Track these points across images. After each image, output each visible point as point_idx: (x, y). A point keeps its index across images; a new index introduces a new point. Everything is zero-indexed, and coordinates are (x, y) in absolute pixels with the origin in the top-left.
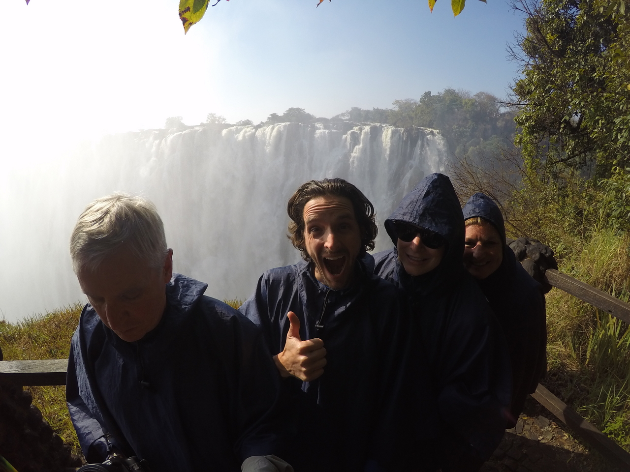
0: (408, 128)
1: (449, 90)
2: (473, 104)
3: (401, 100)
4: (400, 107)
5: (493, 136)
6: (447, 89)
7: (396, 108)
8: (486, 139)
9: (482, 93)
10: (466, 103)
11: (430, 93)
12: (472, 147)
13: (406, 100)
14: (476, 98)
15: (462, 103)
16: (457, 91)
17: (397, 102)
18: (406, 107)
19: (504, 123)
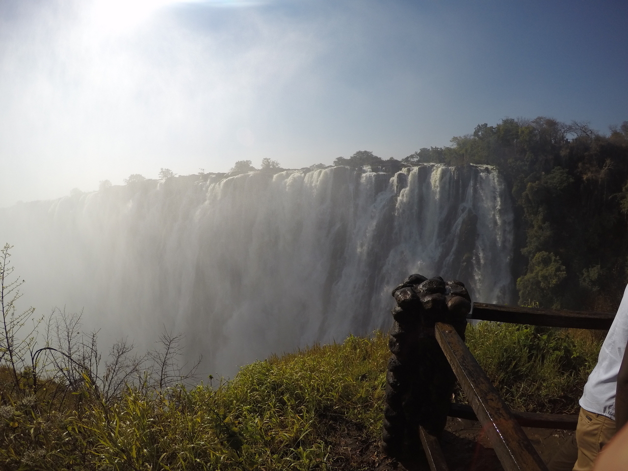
0: (459, 167)
1: (507, 120)
2: (531, 132)
3: (460, 137)
4: (458, 144)
5: (556, 168)
6: (505, 119)
7: (454, 146)
8: (548, 172)
9: (540, 118)
10: (523, 132)
11: (487, 124)
12: (529, 184)
13: (465, 136)
14: (534, 125)
15: (518, 132)
16: (516, 120)
17: (455, 139)
18: (463, 143)
19: (568, 151)
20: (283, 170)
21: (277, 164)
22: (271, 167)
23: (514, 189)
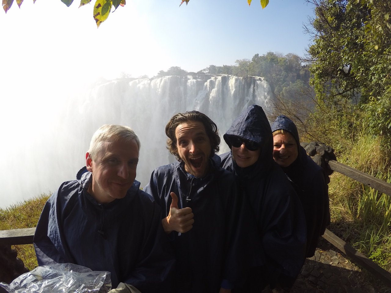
0: (245, 77)
1: (270, 53)
2: (285, 61)
3: (240, 60)
4: (240, 64)
5: (298, 80)
7: (237, 65)
8: (293, 82)
9: (290, 54)
10: (281, 61)
11: (258, 55)
12: (285, 87)
13: (243, 60)
14: (287, 57)
15: (278, 60)
16: (275, 53)
17: (238, 61)
18: (243, 64)
19: (304, 72)
22: (126, 77)
23: (276, 90)
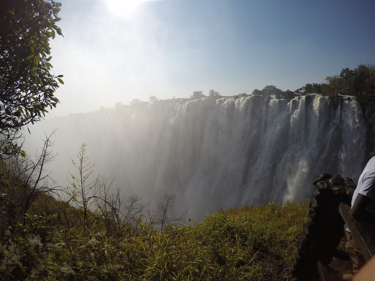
0: (331, 96)
3: (331, 77)
4: (330, 81)
6: (360, 65)
7: (327, 83)
10: (372, 74)
11: (348, 69)
13: (334, 76)
15: (369, 74)
16: (367, 66)
17: (328, 78)
18: (333, 81)
20: (222, 97)
21: (218, 93)
22: (215, 95)
23: (367, 112)
